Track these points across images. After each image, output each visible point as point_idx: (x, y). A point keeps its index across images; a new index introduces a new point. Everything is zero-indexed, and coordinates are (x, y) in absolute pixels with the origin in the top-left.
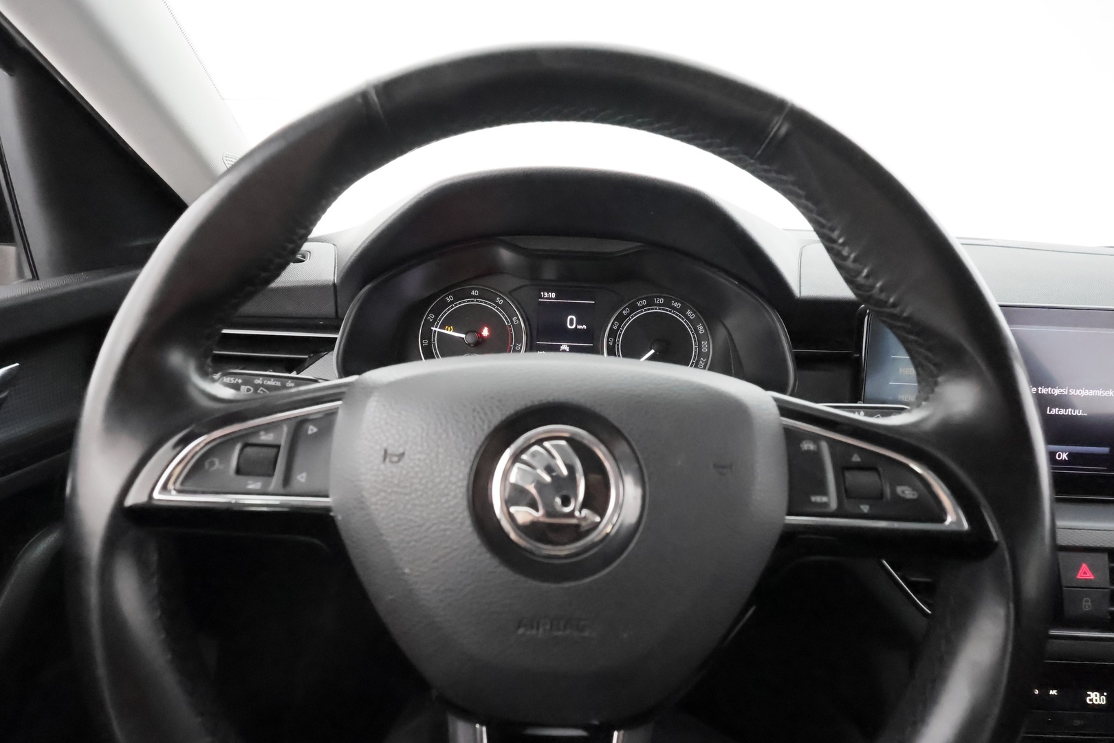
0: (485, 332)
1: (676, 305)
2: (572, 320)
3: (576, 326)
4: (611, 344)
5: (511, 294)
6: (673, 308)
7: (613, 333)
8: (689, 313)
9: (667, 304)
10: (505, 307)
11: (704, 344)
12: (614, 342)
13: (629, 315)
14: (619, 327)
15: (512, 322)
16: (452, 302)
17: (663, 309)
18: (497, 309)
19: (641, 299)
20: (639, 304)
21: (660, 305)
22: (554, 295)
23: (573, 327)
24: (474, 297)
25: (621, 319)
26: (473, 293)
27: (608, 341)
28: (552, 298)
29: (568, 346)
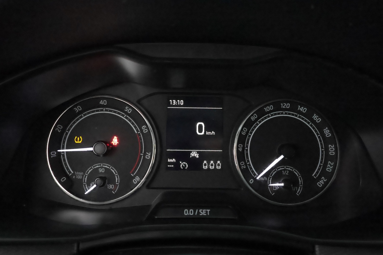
0: (115, 141)
1: (302, 109)
2: (200, 126)
3: (205, 132)
4: (240, 150)
5: (139, 103)
6: (300, 112)
7: (242, 140)
8: (315, 117)
9: (293, 109)
10: (134, 116)
11: (331, 148)
12: (243, 148)
13: (256, 120)
14: (247, 133)
15: (142, 131)
16: (80, 113)
17: (289, 114)
18: (126, 118)
19: (269, 105)
20: (266, 109)
21: (286, 109)
22: (182, 102)
23: (203, 133)
24: (103, 106)
25: (249, 125)
26: (101, 102)
27: (238, 147)
28: (180, 106)
29: (198, 152)
